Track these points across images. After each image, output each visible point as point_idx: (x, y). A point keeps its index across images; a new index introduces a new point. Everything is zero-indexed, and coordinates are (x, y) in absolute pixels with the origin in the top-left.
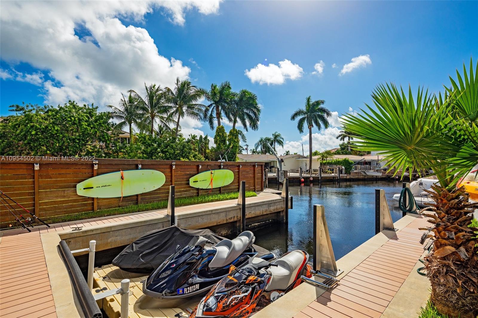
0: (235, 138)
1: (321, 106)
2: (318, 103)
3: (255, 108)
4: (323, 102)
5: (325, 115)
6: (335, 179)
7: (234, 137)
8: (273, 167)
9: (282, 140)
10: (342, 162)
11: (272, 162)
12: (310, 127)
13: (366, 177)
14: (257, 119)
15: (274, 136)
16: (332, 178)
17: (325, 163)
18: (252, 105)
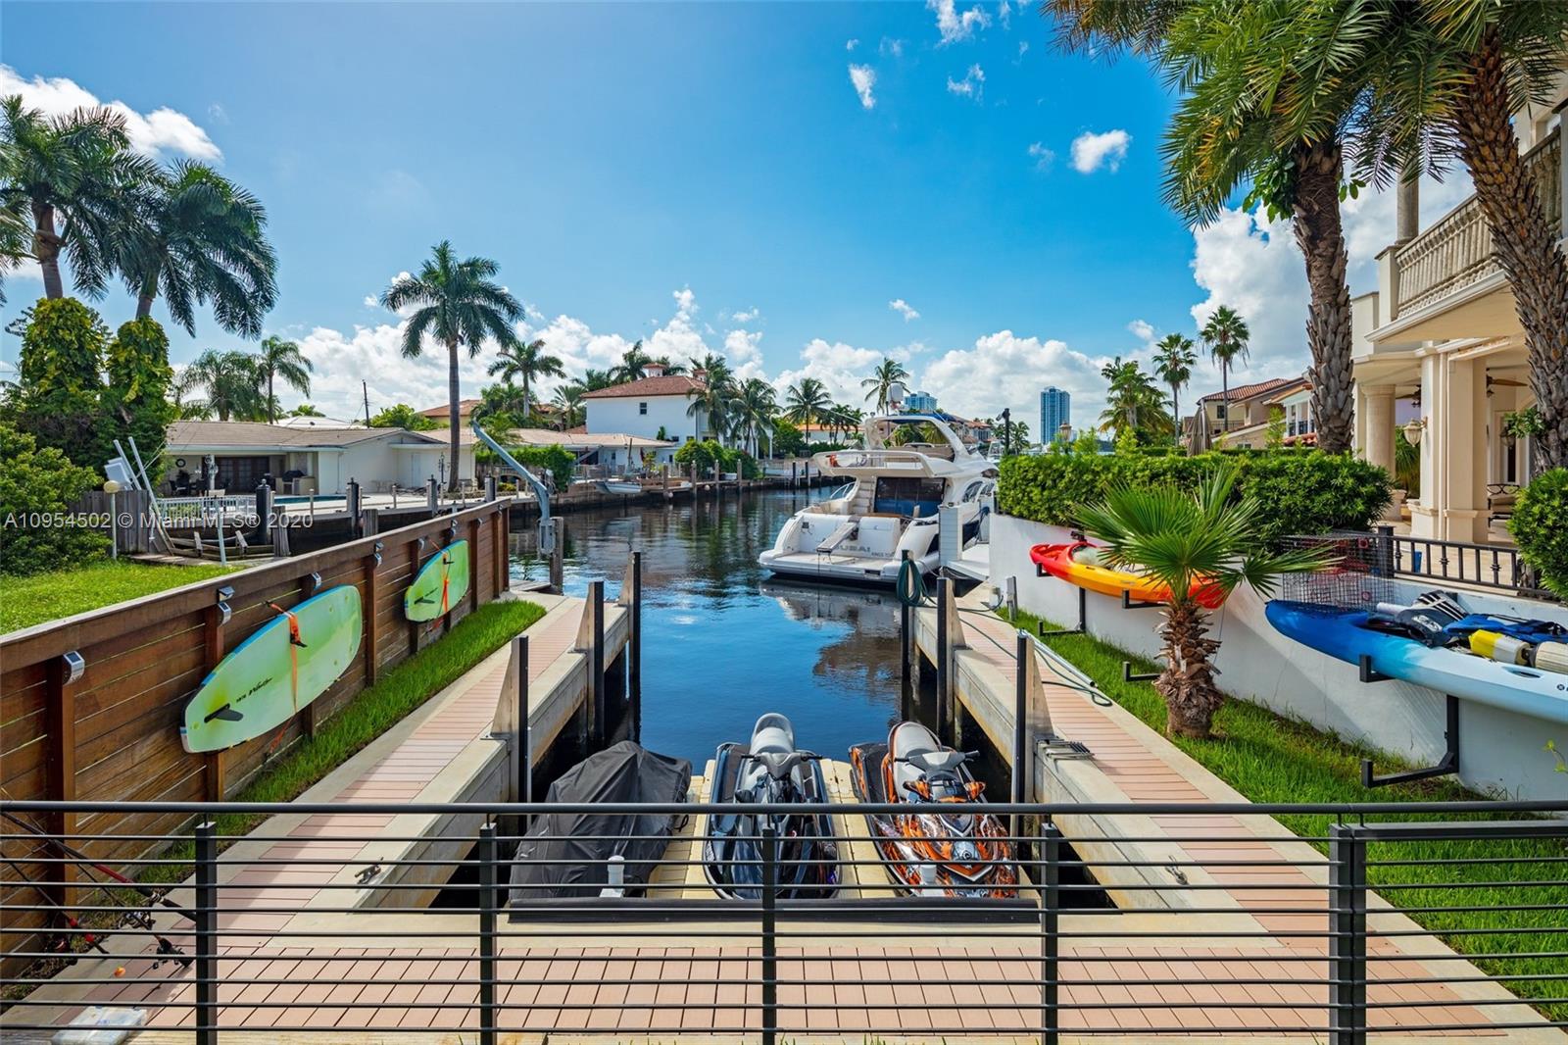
0: (155, 359)
1: (487, 279)
2: (475, 267)
3: (250, 245)
4: (492, 268)
5: (504, 315)
6: (527, 508)
7: (147, 358)
8: (299, 474)
9: (303, 367)
10: (544, 456)
11: (292, 457)
12: (452, 343)
13: (604, 498)
14: (264, 297)
15: (267, 351)
16: (520, 507)
17: (488, 457)
18: (236, 234)
